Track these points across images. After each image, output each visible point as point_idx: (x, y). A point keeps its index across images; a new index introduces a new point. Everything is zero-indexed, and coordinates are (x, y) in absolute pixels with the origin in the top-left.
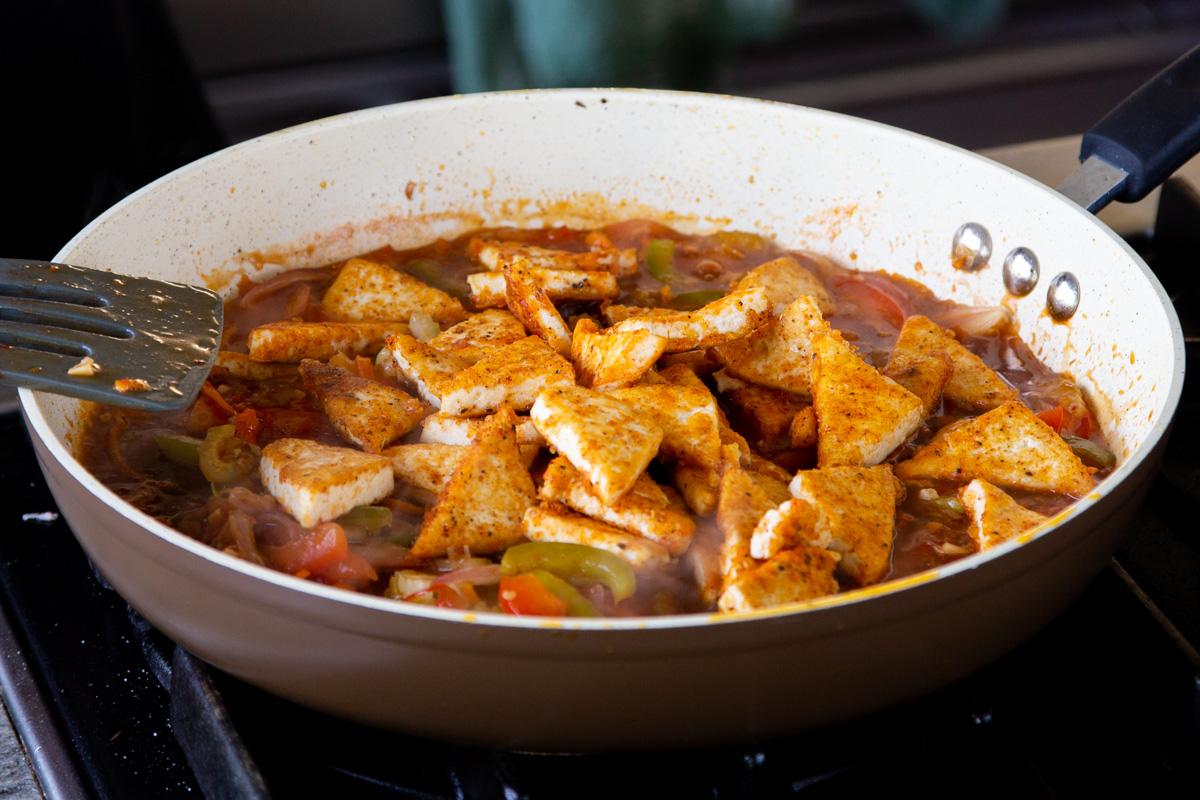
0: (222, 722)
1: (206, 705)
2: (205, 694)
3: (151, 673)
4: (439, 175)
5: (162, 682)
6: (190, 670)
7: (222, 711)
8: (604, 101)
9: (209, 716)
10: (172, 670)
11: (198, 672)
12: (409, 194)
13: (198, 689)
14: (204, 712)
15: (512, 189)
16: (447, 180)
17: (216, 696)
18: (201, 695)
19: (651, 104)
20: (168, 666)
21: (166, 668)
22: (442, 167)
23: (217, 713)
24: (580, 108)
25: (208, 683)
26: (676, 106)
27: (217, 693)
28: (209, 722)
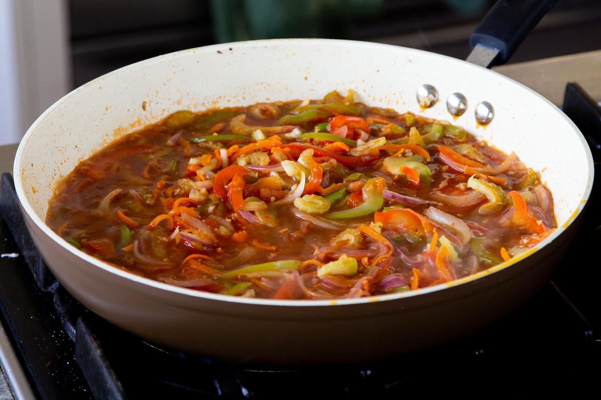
0: (101, 357)
1: (93, 348)
2: (93, 343)
3: (65, 332)
4: (156, 96)
5: (71, 337)
6: (85, 331)
7: (101, 351)
8: (231, 49)
9: (95, 354)
10: (76, 331)
11: (89, 332)
12: (144, 108)
13: (89, 341)
14: (92, 352)
15: (190, 99)
16: (160, 98)
17: (98, 344)
18: (91, 343)
19: (254, 48)
20: (74, 329)
21: (73, 330)
22: (157, 92)
23: (98, 352)
24: (219, 54)
25: (94, 337)
26: (266, 47)
27: (99, 342)
28: (94, 356)
